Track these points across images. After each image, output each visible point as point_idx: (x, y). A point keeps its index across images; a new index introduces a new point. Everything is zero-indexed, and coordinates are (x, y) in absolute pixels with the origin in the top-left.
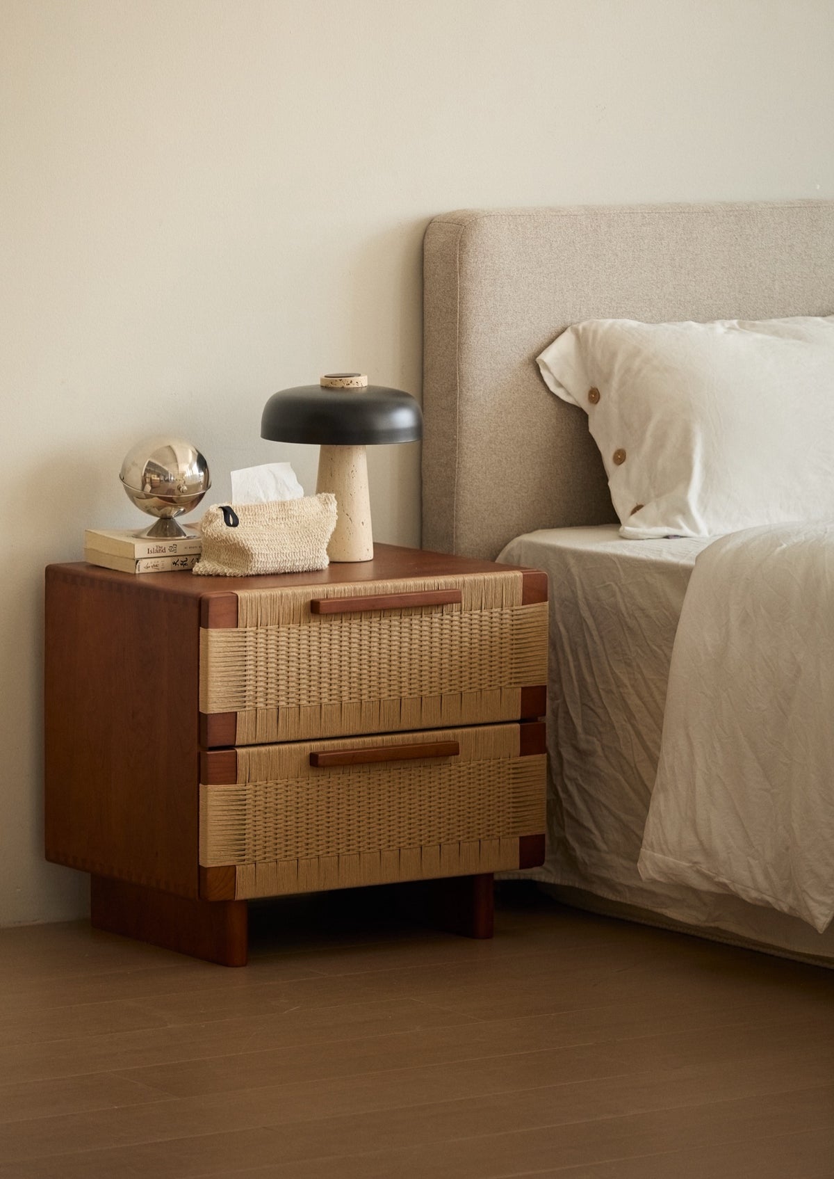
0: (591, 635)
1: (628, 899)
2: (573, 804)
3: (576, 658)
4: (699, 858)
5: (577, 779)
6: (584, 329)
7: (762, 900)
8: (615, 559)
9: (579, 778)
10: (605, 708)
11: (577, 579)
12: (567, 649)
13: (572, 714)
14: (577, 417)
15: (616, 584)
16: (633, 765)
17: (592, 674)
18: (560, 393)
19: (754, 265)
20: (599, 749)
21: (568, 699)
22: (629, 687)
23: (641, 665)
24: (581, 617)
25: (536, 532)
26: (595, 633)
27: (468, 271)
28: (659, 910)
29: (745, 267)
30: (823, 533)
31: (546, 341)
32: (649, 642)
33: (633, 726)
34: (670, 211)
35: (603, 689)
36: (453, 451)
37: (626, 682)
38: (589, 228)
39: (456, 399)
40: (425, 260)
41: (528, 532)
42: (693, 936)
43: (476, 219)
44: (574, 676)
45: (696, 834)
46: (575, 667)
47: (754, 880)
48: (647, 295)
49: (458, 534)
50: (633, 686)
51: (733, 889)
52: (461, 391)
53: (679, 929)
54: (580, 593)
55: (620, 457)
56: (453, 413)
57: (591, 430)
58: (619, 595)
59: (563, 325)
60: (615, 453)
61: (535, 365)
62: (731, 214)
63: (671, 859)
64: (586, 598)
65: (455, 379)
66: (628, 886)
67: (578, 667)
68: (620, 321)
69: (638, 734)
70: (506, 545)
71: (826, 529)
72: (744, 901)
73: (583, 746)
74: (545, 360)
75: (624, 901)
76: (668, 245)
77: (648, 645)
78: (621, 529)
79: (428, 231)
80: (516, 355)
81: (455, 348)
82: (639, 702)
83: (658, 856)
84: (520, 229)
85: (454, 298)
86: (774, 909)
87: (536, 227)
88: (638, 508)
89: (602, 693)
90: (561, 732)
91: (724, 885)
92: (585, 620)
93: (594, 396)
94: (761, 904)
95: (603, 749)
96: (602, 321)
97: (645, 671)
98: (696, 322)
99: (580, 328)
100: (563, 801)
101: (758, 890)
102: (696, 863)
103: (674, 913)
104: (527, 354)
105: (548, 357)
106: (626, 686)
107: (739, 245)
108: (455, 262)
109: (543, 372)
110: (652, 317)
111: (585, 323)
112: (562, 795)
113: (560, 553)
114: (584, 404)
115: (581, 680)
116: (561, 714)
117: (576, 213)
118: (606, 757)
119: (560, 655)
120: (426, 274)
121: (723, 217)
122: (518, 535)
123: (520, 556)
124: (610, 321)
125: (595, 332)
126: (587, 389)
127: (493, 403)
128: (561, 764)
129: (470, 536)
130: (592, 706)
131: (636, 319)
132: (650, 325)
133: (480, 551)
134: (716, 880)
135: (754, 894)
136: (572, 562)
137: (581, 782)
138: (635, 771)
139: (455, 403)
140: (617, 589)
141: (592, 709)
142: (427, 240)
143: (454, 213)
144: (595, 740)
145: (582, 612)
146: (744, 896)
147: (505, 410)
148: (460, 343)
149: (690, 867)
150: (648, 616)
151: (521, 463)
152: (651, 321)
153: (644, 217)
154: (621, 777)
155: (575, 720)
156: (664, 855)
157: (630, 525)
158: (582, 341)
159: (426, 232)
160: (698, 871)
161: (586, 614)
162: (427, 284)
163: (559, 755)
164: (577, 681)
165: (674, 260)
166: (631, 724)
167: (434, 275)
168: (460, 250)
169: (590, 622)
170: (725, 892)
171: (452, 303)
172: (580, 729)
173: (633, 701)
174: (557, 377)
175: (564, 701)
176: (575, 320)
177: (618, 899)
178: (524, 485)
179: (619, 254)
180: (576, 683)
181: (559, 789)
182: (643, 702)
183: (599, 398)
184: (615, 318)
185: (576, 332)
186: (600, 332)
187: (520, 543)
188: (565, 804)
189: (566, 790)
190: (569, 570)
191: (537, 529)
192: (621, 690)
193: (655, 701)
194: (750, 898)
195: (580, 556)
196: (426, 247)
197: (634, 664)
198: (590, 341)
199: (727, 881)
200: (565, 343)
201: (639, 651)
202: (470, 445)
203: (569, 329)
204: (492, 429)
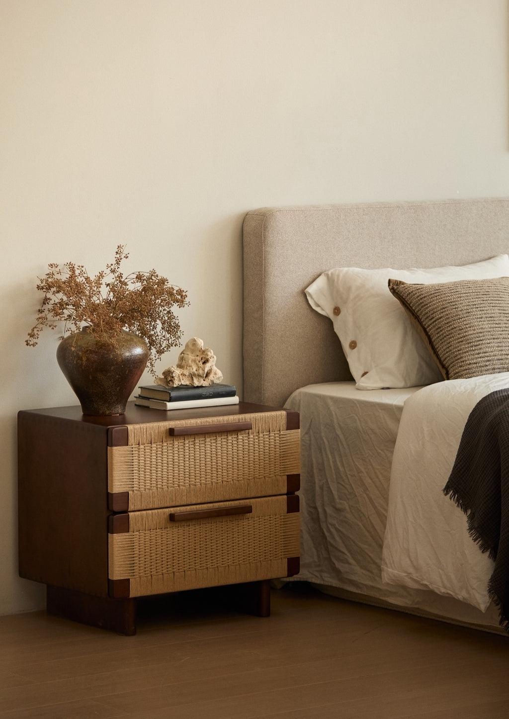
0: (342, 444)
1: (365, 592)
2: (334, 538)
3: (334, 457)
4: (411, 570)
5: (335, 525)
6: (332, 274)
7: (448, 593)
8: (355, 402)
9: (337, 524)
10: (351, 485)
11: (334, 413)
12: (328, 452)
13: (332, 489)
14: (328, 323)
15: (357, 416)
16: (367, 517)
17: (343, 466)
18: (318, 310)
19: (424, 236)
20: (347, 508)
21: (329, 480)
22: (364, 472)
23: (371, 460)
24: (337, 435)
25: (308, 386)
26: (344, 443)
27: (269, 242)
28: (383, 598)
29: (420, 237)
30: (474, 386)
31: (311, 280)
32: (376, 447)
33: (367, 495)
34: (379, 207)
35: (349, 474)
36: (261, 342)
37: (363, 470)
38: (335, 217)
39: (262, 313)
40: (244, 236)
41: (302, 387)
42: (403, 612)
43: (273, 213)
44: (332, 466)
45: (409, 557)
46: (333, 462)
47: (442, 582)
48: (367, 254)
49: (264, 388)
50: (367, 472)
51: (431, 587)
52: (265, 309)
53: (395, 609)
54: (335, 420)
55: (353, 345)
56: (261, 320)
57: (335, 330)
58: (358, 421)
59: (321, 271)
60: (350, 343)
61: (304, 294)
62: (412, 207)
63: (396, 572)
64: (339, 424)
65: (262, 302)
66: (365, 585)
67: (335, 462)
68: (351, 269)
69: (370, 500)
70: (291, 393)
71: (476, 383)
72: (437, 594)
73: (339, 506)
74: (310, 292)
75: (363, 593)
76: (378, 226)
77: (376, 450)
78: (357, 385)
79: (246, 220)
80: (296, 288)
81: (262, 285)
82: (370, 481)
83: (390, 570)
84: (297, 218)
85: (261, 257)
86: (454, 598)
87: (306, 217)
88: (365, 373)
89: (349, 476)
90: (326, 498)
91: (426, 586)
92: (338, 436)
93: (337, 311)
94: (447, 595)
95: (350, 508)
96: (341, 269)
97: (374, 465)
98: (393, 269)
99: (330, 273)
100: (327, 537)
101: (445, 587)
102: (410, 574)
103: (393, 600)
104: (301, 288)
105: (311, 290)
106: (363, 473)
107: (416, 225)
108: (261, 237)
109: (309, 298)
110: (369, 266)
111: (332, 270)
112: (327, 534)
113: (323, 398)
114: (331, 316)
115: (337, 469)
116: (325, 489)
117: (327, 209)
118: (351, 512)
119: (324, 456)
120: (245, 244)
121: (407, 209)
122: (297, 389)
123: (300, 400)
124: (346, 269)
125: (338, 276)
126: (332, 307)
127: (283, 315)
128: (326, 517)
129: (271, 389)
130: (342, 483)
131: (360, 267)
132: (369, 270)
133: (276, 397)
134: (421, 582)
135: (443, 590)
136: (330, 403)
137: (337, 526)
138: (368, 520)
139: (262, 315)
140: (356, 418)
141: (343, 485)
142: (245, 225)
143: (260, 209)
144: (345, 502)
145: (337, 431)
146: (437, 591)
147: (290, 319)
148: (265, 282)
149: (406, 576)
150: (375, 433)
151: (298, 348)
152: (369, 268)
153: (364, 210)
154: (360, 524)
155: (334, 492)
156: (393, 570)
157: (361, 382)
158: (331, 281)
159: (244, 220)
160: (411, 578)
161: (339, 432)
162: (246, 250)
163: (325, 511)
164: (334, 470)
165: (381, 234)
166: (366, 494)
167: (249, 244)
168: (264, 230)
169: (341, 437)
170: (427, 589)
171: (259, 260)
172: (336, 497)
173: (367, 481)
174: (316, 301)
175: (327, 481)
176: (327, 268)
177: (360, 592)
178: (301, 361)
179: (351, 231)
180: (333, 471)
181: (325, 531)
182: (373, 482)
183: (340, 312)
184: (349, 267)
185: (327, 275)
186: (341, 275)
187: (300, 393)
188: (328, 539)
189: (329, 531)
190: (329, 408)
191: (308, 385)
192: (360, 475)
193: (380, 481)
194: (441, 592)
195: (336, 400)
196: (245, 229)
197: (367, 460)
198: (336, 280)
199: (428, 584)
200: (321, 282)
201: (371, 453)
202: (271, 339)
203: (323, 274)
204: (283, 329)
